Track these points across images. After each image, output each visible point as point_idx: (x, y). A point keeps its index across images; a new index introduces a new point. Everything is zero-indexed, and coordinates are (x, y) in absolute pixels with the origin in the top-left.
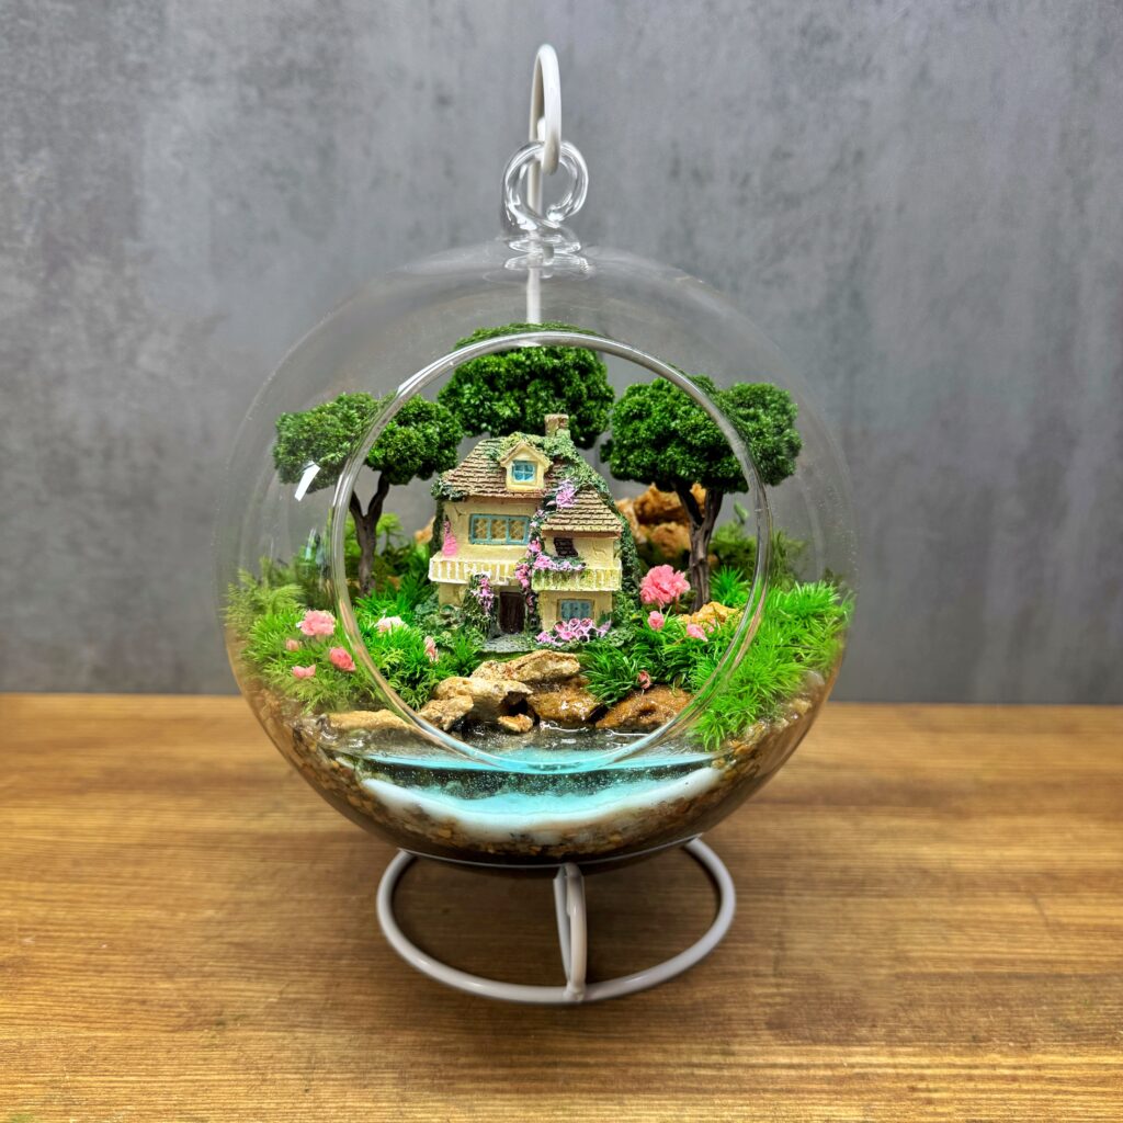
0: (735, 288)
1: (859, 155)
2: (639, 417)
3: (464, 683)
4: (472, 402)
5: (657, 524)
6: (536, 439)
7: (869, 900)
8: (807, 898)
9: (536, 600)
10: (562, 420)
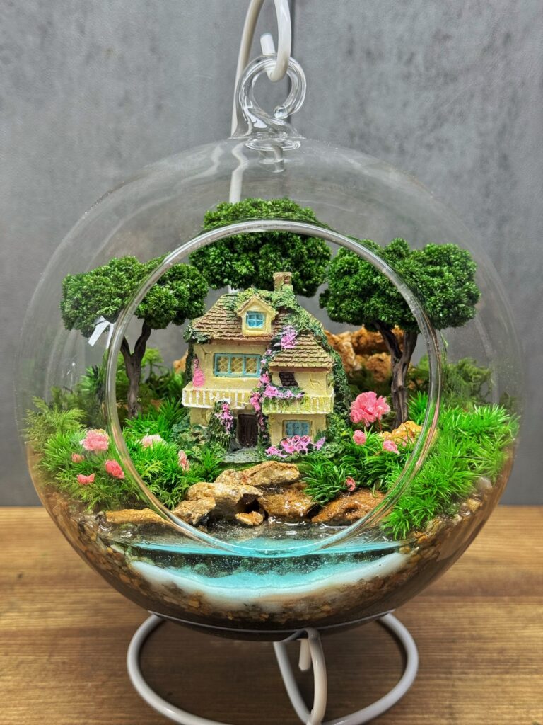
0: (402, 151)
1: (508, 37)
2: (348, 273)
3: (209, 487)
4: (216, 262)
5: (371, 354)
6: (265, 293)
7: (522, 676)
8: (472, 676)
9: (266, 421)
10: (286, 278)
